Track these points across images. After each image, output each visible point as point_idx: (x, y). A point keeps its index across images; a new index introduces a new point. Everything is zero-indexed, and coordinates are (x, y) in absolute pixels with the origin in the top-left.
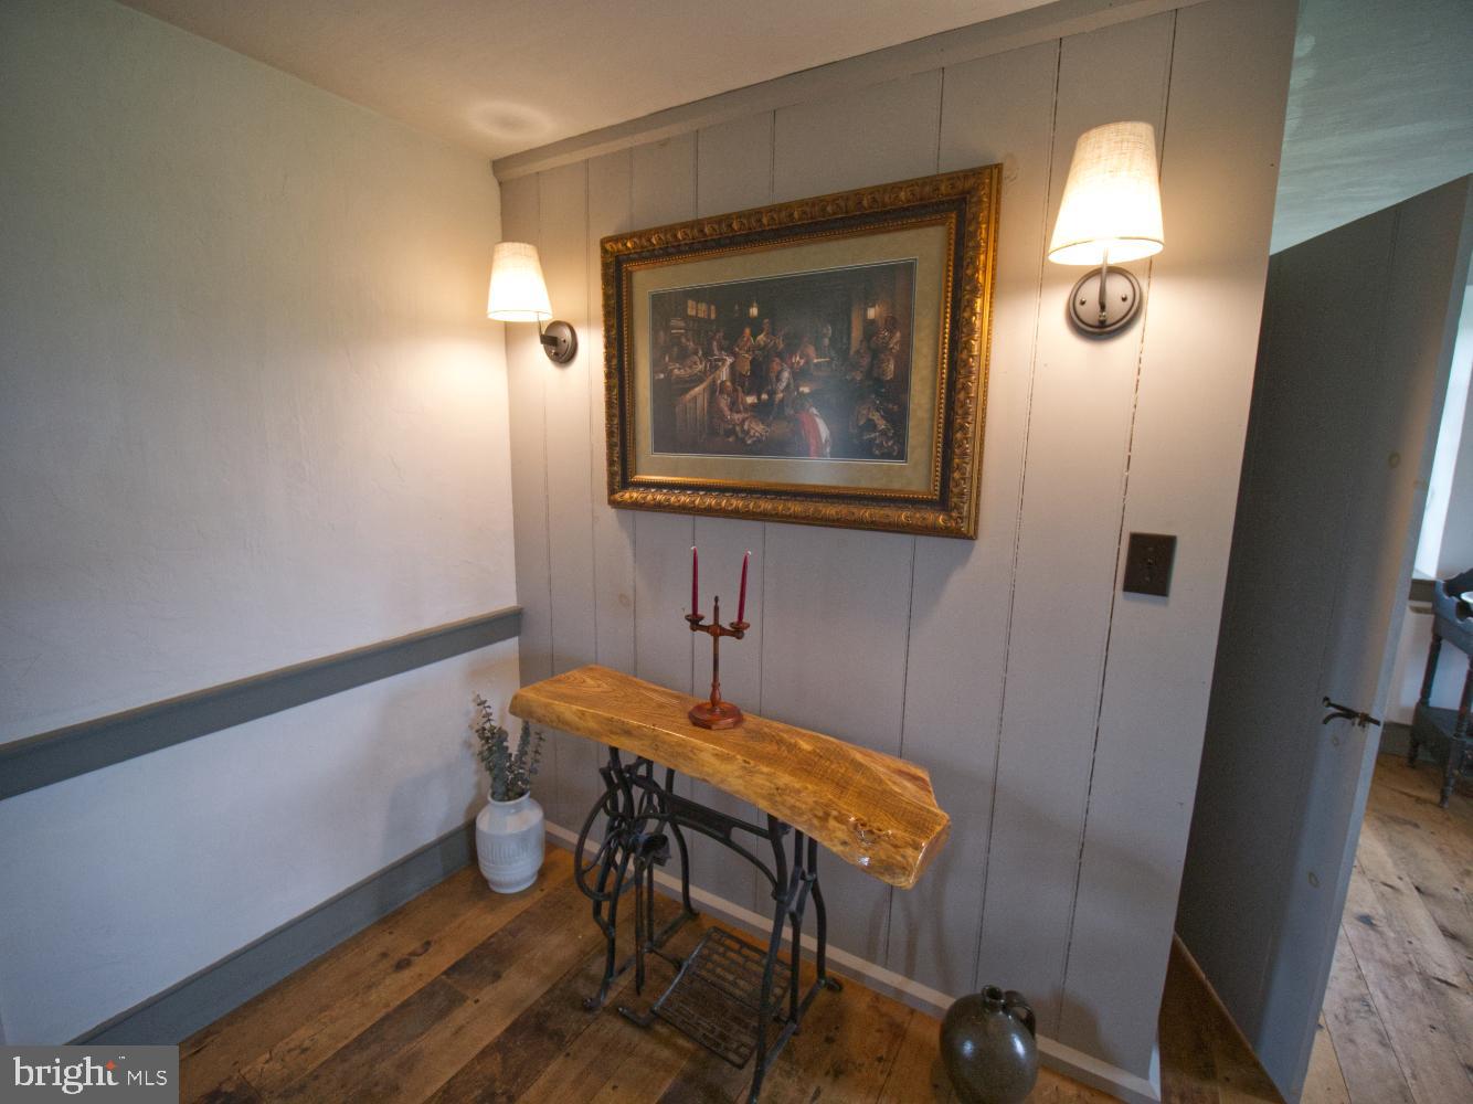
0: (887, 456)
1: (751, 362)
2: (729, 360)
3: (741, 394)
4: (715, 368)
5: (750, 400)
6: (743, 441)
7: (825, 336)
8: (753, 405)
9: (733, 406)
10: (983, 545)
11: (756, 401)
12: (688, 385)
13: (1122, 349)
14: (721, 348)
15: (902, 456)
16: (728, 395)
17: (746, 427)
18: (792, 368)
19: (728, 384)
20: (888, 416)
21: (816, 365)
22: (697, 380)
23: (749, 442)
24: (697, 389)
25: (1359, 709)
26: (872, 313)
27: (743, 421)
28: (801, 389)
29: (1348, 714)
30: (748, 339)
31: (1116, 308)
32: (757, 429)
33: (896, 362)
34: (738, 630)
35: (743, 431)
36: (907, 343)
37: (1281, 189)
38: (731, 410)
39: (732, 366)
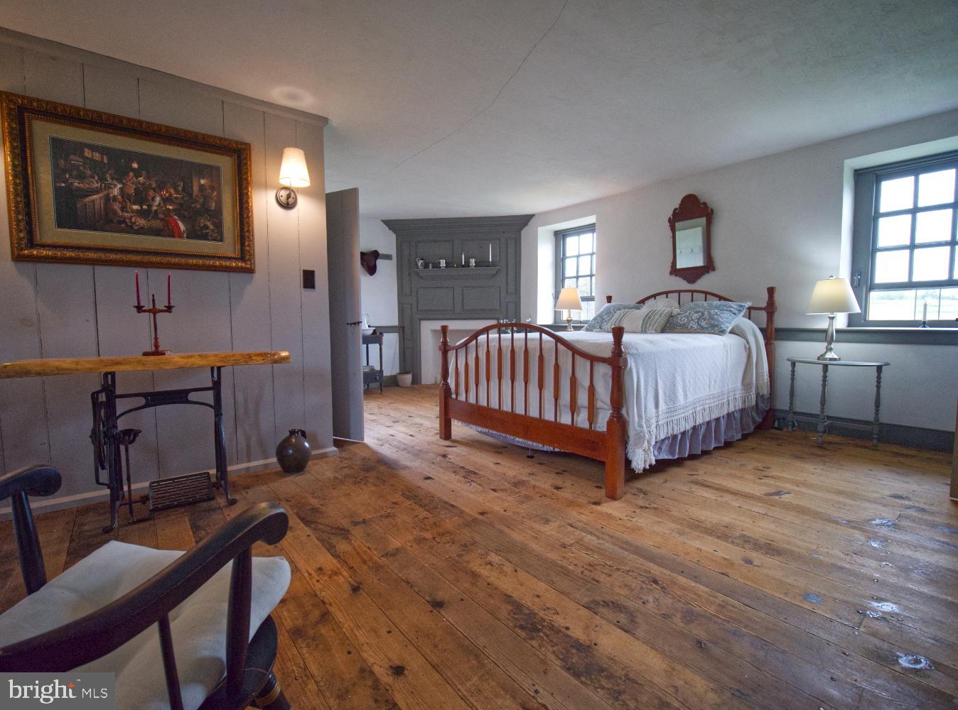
0: (215, 240)
1: (135, 190)
2: (119, 186)
3: (129, 204)
4: (109, 187)
5: (135, 207)
6: (131, 227)
7: (179, 186)
8: (137, 210)
9: (123, 209)
10: (256, 275)
11: (139, 208)
12: (88, 194)
13: (293, 213)
14: (113, 179)
15: (221, 240)
16: (119, 202)
17: (133, 220)
18: (161, 196)
19: (120, 197)
20: (214, 224)
21: (175, 197)
22: (97, 191)
23: (136, 228)
24: (94, 197)
25: (356, 321)
26: (202, 182)
27: (132, 217)
28: (168, 207)
29: (355, 324)
30: (132, 178)
31: (291, 200)
32: (141, 222)
33: (216, 203)
34: (169, 309)
35: (131, 222)
36: (219, 196)
37: (326, 171)
38: (122, 211)
39: (121, 189)
